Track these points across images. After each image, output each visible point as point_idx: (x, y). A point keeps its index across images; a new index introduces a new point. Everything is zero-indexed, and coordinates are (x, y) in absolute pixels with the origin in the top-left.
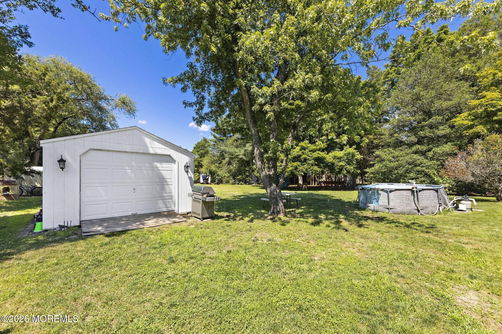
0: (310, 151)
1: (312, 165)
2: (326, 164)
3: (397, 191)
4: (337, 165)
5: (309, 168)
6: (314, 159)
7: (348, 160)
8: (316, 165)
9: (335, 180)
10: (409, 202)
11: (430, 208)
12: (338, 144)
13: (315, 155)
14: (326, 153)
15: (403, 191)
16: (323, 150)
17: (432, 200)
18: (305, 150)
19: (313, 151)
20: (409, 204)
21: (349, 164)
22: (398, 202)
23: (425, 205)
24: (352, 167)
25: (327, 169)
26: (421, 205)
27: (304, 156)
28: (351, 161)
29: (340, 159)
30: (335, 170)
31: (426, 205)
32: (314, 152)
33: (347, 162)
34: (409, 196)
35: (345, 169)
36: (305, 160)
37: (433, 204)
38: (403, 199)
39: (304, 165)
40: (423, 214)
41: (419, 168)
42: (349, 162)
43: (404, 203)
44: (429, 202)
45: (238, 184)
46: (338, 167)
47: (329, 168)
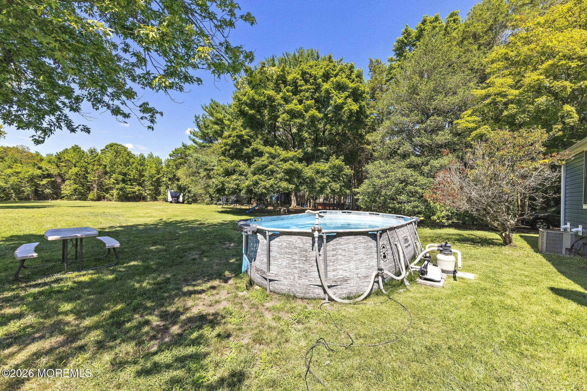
0: (281, 161)
1: (281, 180)
2: (303, 180)
3: (284, 237)
4: (319, 182)
5: (275, 184)
6: (283, 172)
7: (334, 175)
8: (286, 180)
9: (334, 201)
10: (306, 267)
11: (352, 283)
12: (325, 153)
13: (286, 166)
14: (306, 164)
15: (296, 237)
16: (300, 160)
17: (361, 261)
18: (274, 159)
19: (285, 160)
20: (306, 271)
21: (335, 181)
22: (284, 264)
23: (341, 274)
24: (338, 186)
25: (305, 187)
26: (330, 274)
27: (271, 167)
28: (338, 177)
29: (323, 173)
30: (315, 188)
31: (345, 274)
32: (285, 162)
33: (332, 178)
34: (306, 251)
35: (330, 187)
36: (273, 172)
37: (363, 272)
38: (296, 257)
39: (270, 179)
40: (334, 297)
41: (410, 187)
42: (335, 178)
43: (296, 268)
44: (352, 265)
45: (216, 204)
46: (320, 184)
47: (307, 186)
